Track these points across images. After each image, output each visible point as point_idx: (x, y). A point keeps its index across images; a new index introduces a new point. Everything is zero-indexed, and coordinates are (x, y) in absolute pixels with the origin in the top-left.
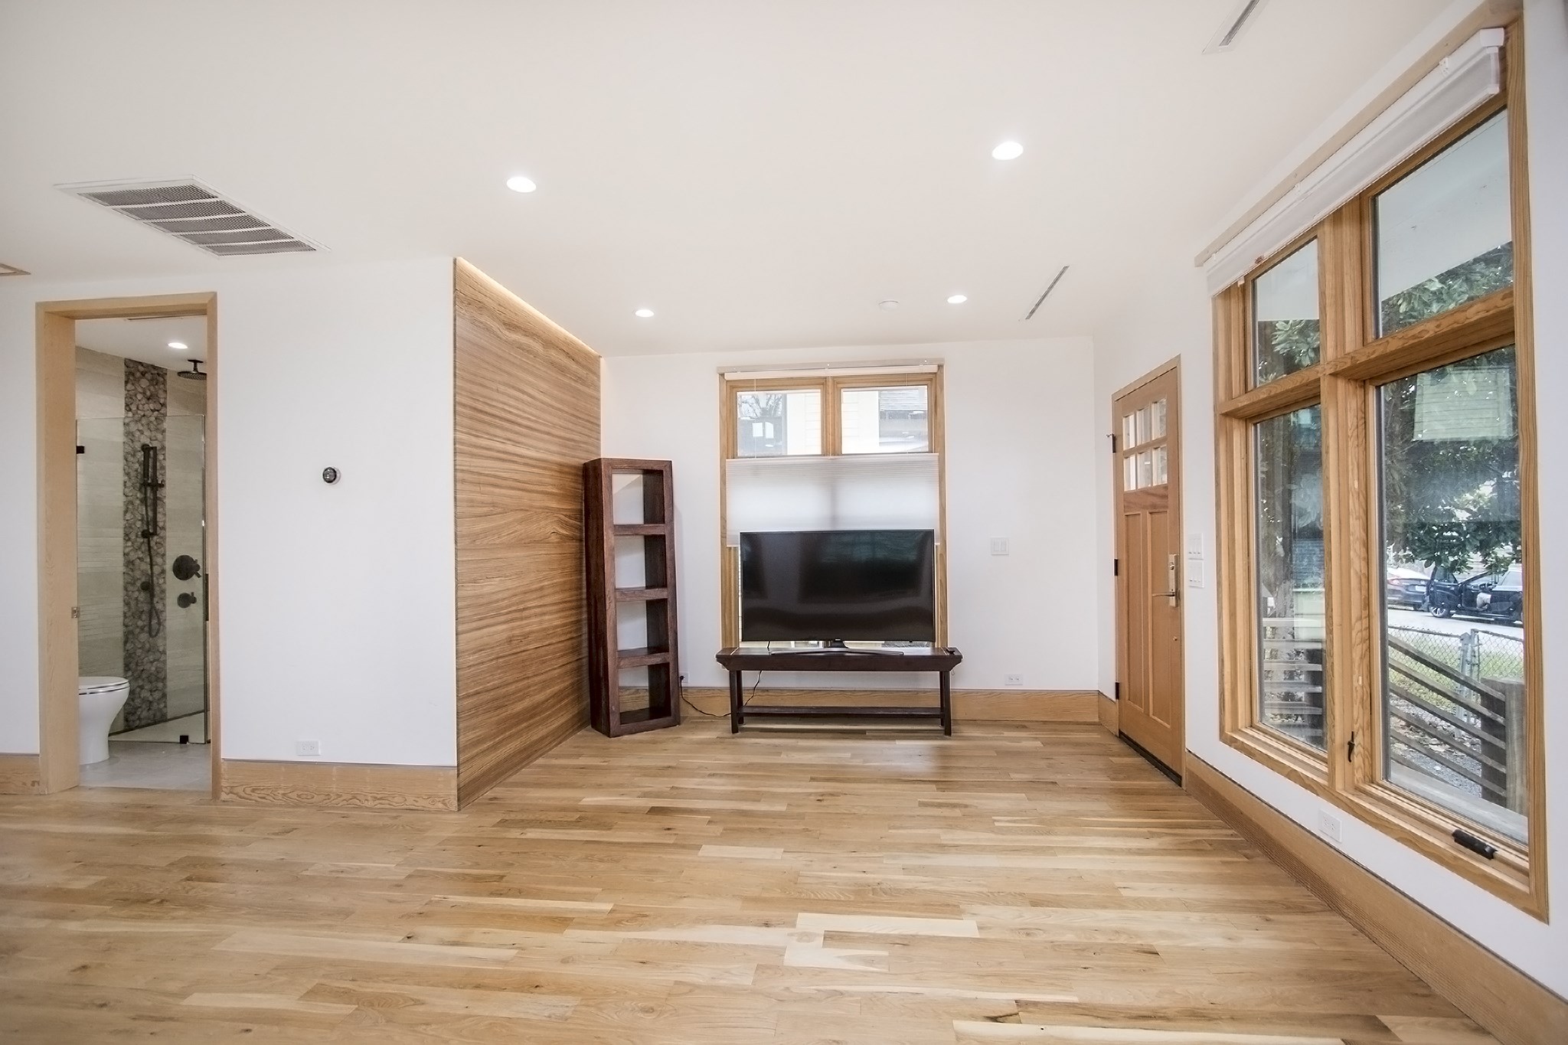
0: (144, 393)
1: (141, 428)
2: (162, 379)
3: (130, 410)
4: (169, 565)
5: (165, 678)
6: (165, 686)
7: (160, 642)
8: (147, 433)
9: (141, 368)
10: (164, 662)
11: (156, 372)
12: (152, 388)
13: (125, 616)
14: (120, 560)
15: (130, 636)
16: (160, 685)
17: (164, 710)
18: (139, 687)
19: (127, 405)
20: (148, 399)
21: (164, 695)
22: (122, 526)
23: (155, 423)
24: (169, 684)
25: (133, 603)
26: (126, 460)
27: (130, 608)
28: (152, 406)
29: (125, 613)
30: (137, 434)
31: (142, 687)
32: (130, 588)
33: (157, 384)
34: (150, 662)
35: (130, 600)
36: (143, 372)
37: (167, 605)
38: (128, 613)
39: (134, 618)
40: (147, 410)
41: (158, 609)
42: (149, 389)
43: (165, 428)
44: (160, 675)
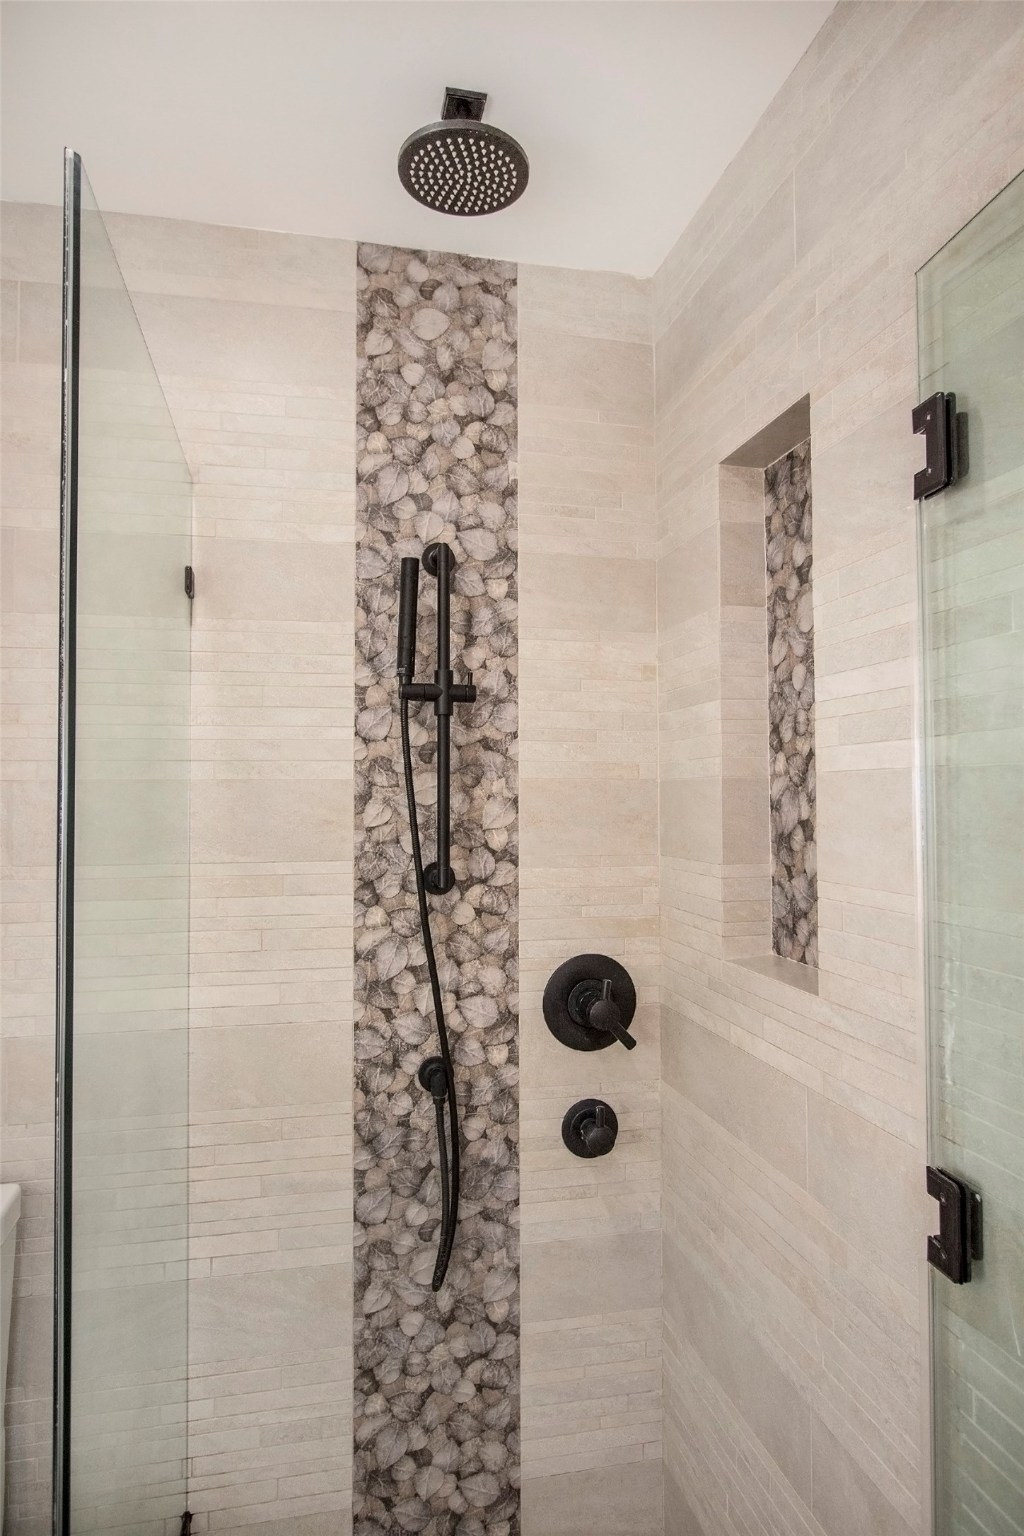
0: (430, 358)
1: (420, 486)
2: (498, 303)
3: (378, 426)
4: (531, 993)
5: (513, 1428)
6: (513, 1457)
7: (496, 1287)
8: (444, 504)
9: (419, 273)
10: (512, 1365)
11: (474, 279)
12: (459, 340)
13: (361, 1190)
14: (346, 978)
16: (494, 1453)
18: (413, 1455)
19: (368, 409)
20: (447, 379)
21: (511, 1493)
22: (350, 852)
23: (475, 465)
24: (529, 1446)
25: (390, 1136)
26: (367, 610)
27: (377, 1155)
28: (458, 405)
29: (360, 1175)
30: (408, 509)
32: (380, 1081)
33: (478, 324)
34: (456, 1360)
35: (379, 1127)
36: (423, 284)
37: (521, 1146)
38: (374, 1179)
39: (393, 1192)
40: (444, 422)
41: (485, 1163)
42: (450, 346)
43: (515, 481)
44: (492, 1415)
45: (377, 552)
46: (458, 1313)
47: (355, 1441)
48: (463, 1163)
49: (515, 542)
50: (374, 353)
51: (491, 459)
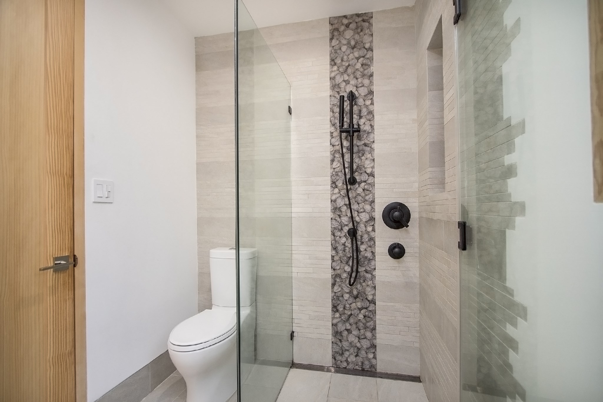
0: (349, 43)
1: (347, 78)
2: (367, 24)
3: (335, 64)
4: (378, 214)
5: (374, 329)
6: (374, 336)
7: (369, 291)
8: (353, 82)
9: (345, 21)
10: (374, 312)
11: (360, 19)
12: (357, 37)
13: (333, 260)
14: (329, 206)
15: (338, 280)
16: (369, 334)
17: (374, 361)
18: (347, 330)
19: (332, 60)
20: (353, 48)
21: (374, 346)
22: (329, 175)
23: (361, 69)
24: (378, 334)
25: (340, 248)
26: (333, 112)
27: (337, 252)
28: (356, 54)
29: (333, 257)
30: (343, 84)
31: (349, 331)
32: (338, 234)
33: (362, 31)
34: (358, 308)
35: (337, 245)
36: (347, 24)
37: (376, 254)
38: (336, 258)
39: (341, 262)
40: (353, 60)
41: (366, 257)
42: (354, 39)
43: (373, 72)
44: (368, 324)
45: (335, 97)
46: (359, 296)
47: (332, 323)
48: (360, 257)
49: (373, 89)
50: (334, 45)
51: (366, 67)
